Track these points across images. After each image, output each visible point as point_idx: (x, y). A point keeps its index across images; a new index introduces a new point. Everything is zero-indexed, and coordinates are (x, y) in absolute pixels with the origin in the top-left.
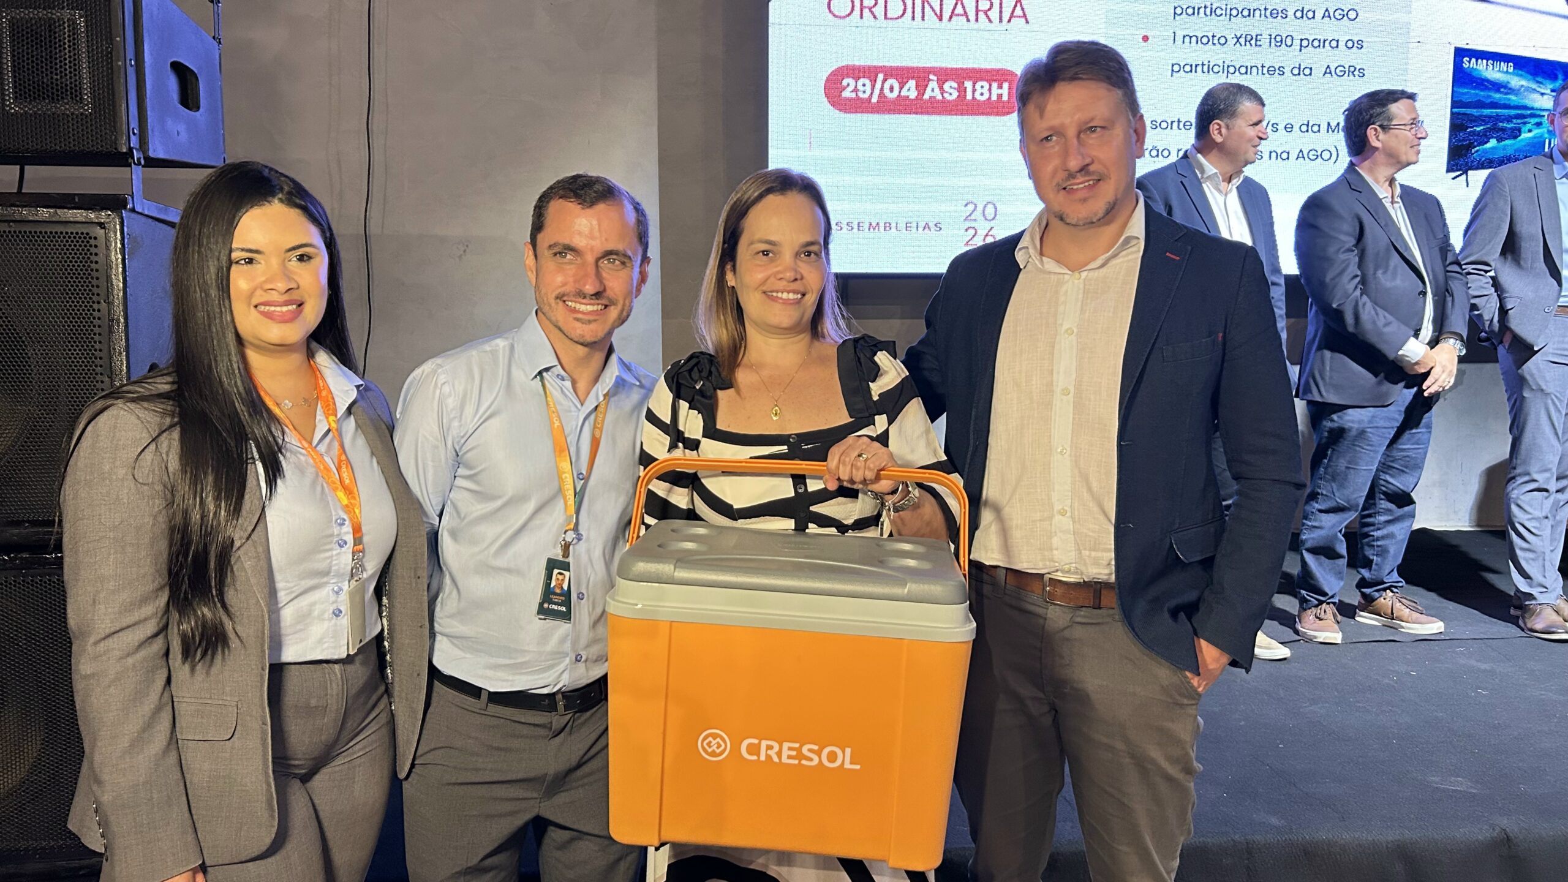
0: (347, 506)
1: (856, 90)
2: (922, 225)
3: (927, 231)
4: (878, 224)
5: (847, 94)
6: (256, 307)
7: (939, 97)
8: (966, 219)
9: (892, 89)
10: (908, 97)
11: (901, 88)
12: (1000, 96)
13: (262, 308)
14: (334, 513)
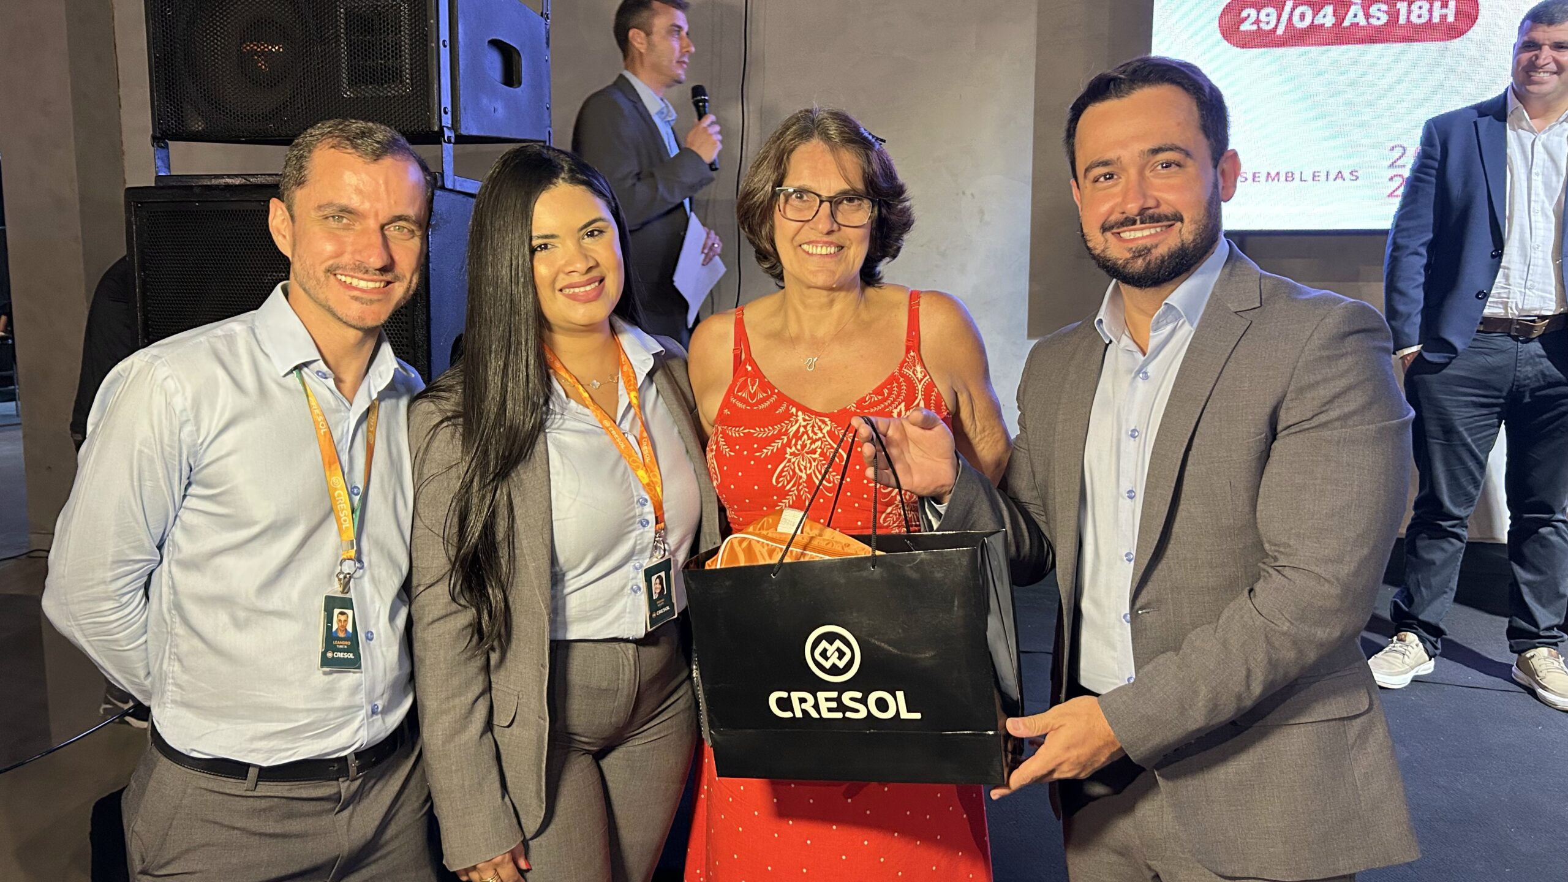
0: (648, 485)
1: (1257, 21)
2: (1332, 176)
3: (1339, 181)
4: (1278, 174)
5: (1246, 27)
6: (561, 290)
7: (1362, 22)
8: (1392, 166)
9: (1302, 17)
10: (1324, 25)
11: (1314, 15)
12: (1444, 17)
13: (567, 291)
14: (635, 494)
